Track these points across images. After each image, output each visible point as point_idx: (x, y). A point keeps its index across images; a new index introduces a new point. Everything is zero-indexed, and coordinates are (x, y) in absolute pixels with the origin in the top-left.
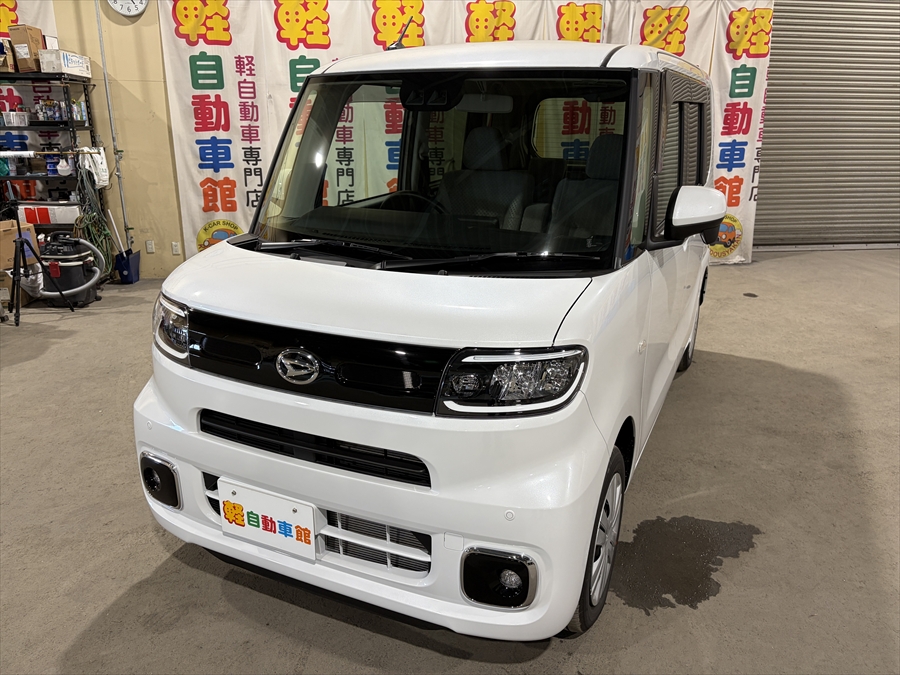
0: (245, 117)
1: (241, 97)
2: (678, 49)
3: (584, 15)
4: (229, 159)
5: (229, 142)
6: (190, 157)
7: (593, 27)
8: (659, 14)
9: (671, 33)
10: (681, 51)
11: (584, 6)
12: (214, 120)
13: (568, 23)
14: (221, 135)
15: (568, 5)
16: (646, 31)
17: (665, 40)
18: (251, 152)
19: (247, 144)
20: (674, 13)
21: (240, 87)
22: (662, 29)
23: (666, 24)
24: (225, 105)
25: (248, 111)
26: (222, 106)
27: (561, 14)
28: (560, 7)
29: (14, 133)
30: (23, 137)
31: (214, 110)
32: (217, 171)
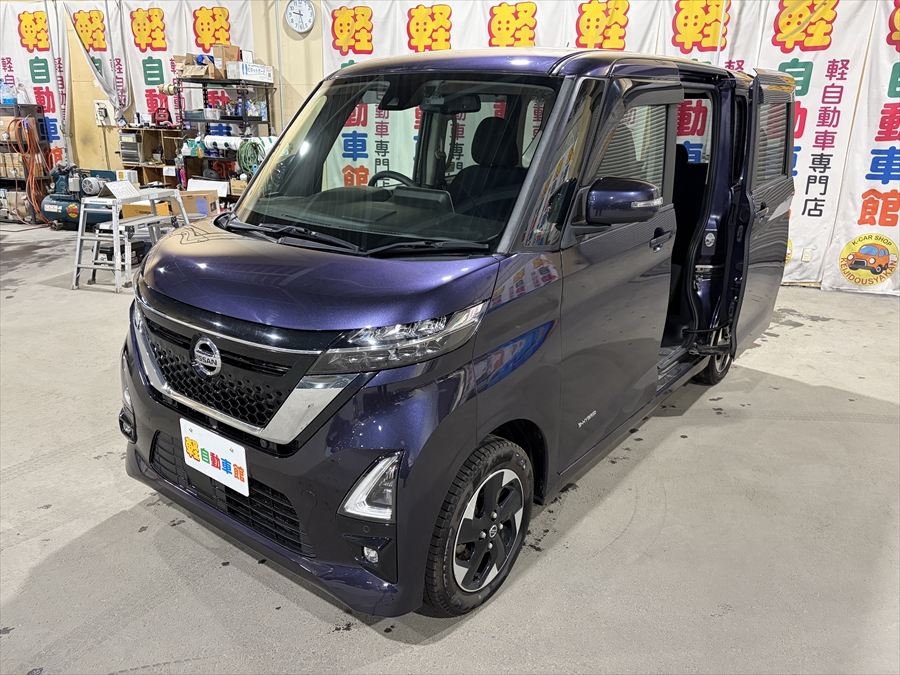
0: (380, 115)
2: (823, 40)
3: (706, 9)
5: (365, 135)
7: (717, 20)
8: (799, 3)
9: (814, 24)
10: (826, 43)
12: (356, 118)
13: (686, 18)
14: (360, 129)
16: (782, 22)
17: (805, 31)
18: (382, 145)
19: (379, 138)
22: (802, 20)
23: (807, 14)
27: (678, 9)
28: (678, 3)
29: (224, 125)
30: (229, 128)
31: (357, 109)
32: (355, 160)
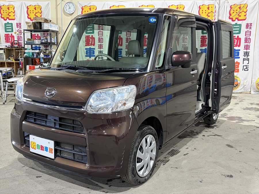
0: (99, 42)
1: (99, 36)
2: (244, 18)
3: (208, 8)
4: (94, 54)
5: (94, 49)
6: (83, 53)
7: (212, 12)
8: (236, 7)
9: (241, 13)
10: (245, 18)
11: (208, 5)
12: (91, 43)
13: (202, 11)
15: (203, 5)
16: (231, 12)
17: (238, 15)
18: (100, 52)
19: (99, 50)
20: (242, 6)
21: (99, 33)
22: (237, 11)
23: (239, 10)
24: (94, 38)
25: (100, 40)
26: (93, 38)
27: (200, 8)
28: (200, 6)
29: (38, 46)
30: (40, 47)
31: (91, 40)
32: (90, 57)
